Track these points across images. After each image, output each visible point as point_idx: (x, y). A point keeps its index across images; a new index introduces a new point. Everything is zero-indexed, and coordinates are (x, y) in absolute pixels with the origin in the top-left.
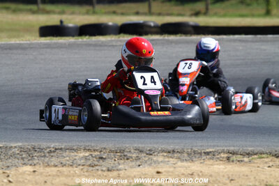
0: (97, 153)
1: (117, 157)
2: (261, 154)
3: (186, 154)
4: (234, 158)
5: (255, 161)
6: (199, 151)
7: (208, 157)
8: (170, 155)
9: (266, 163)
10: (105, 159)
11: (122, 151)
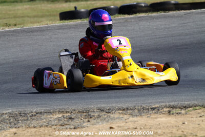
0: (68, 114)
1: (83, 116)
2: (195, 107)
3: (137, 111)
4: (174, 111)
5: (191, 113)
6: (147, 107)
7: (154, 111)
8: (124, 112)
9: (199, 113)
10: (74, 118)
11: (87, 112)
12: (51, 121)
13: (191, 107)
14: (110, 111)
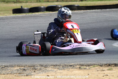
0: (23, 67)
1: (31, 69)
2: (94, 65)
3: (61, 67)
4: (82, 67)
5: (92, 69)
6: (67, 65)
7: (71, 67)
8: (54, 67)
9: (96, 69)
10: (26, 70)
11: (34, 66)
12: (13, 71)
13: (92, 65)
14: (46, 66)
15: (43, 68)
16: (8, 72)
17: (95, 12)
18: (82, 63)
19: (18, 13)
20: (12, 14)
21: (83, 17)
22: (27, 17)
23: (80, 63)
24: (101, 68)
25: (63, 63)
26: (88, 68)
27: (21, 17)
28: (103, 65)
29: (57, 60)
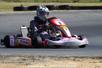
0: (23, 58)
1: (31, 59)
2: (87, 57)
3: (57, 58)
4: (76, 59)
5: (85, 60)
6: (63, 57)
7: (66, 59)
8: (51, 58)
9: (89, 61)
10: (26, 60)
11: (33, 57)
12: (14, 60)
13: (85, 58)
14: (44, 57)
15: (41, 59)
16: (9, 61)
17: (87, 12)
18: (76, 55)
19: (18, 11)
20: (13, 12)
21: (77, 16)
22: (26, 14)
23: (74, 55)
24: (93, 60)
25: (59, 55)
26: (81, 60)
27: (21, 14)
28: (95, 57)
29: (53, 52)
